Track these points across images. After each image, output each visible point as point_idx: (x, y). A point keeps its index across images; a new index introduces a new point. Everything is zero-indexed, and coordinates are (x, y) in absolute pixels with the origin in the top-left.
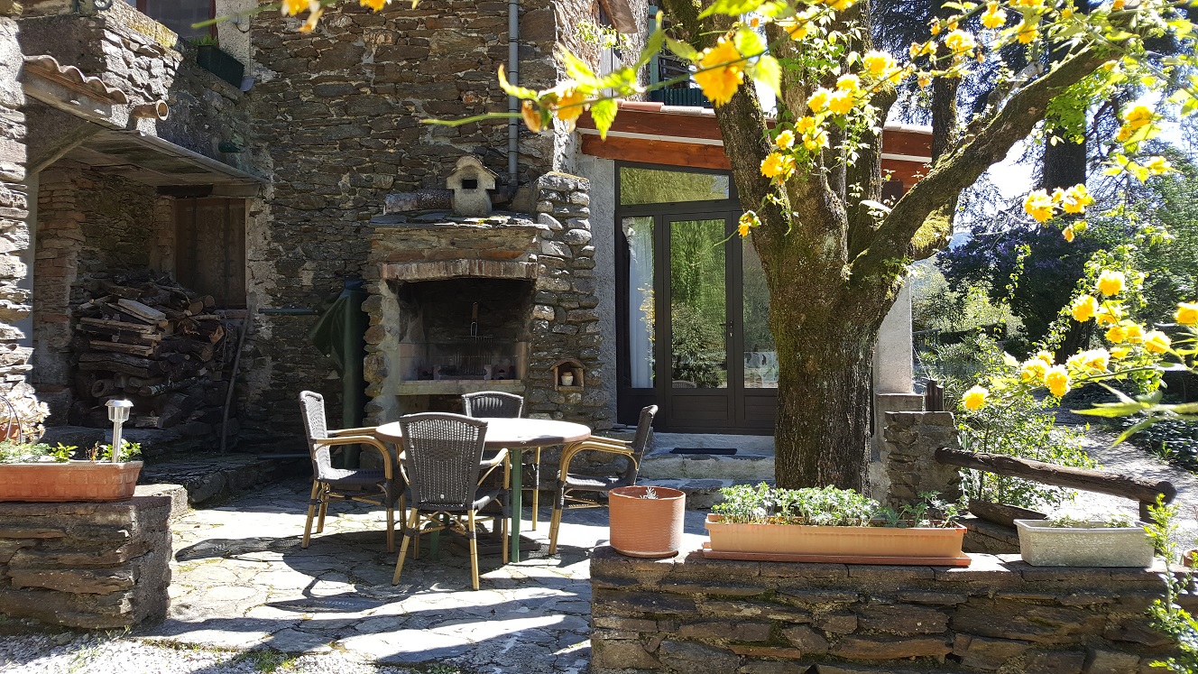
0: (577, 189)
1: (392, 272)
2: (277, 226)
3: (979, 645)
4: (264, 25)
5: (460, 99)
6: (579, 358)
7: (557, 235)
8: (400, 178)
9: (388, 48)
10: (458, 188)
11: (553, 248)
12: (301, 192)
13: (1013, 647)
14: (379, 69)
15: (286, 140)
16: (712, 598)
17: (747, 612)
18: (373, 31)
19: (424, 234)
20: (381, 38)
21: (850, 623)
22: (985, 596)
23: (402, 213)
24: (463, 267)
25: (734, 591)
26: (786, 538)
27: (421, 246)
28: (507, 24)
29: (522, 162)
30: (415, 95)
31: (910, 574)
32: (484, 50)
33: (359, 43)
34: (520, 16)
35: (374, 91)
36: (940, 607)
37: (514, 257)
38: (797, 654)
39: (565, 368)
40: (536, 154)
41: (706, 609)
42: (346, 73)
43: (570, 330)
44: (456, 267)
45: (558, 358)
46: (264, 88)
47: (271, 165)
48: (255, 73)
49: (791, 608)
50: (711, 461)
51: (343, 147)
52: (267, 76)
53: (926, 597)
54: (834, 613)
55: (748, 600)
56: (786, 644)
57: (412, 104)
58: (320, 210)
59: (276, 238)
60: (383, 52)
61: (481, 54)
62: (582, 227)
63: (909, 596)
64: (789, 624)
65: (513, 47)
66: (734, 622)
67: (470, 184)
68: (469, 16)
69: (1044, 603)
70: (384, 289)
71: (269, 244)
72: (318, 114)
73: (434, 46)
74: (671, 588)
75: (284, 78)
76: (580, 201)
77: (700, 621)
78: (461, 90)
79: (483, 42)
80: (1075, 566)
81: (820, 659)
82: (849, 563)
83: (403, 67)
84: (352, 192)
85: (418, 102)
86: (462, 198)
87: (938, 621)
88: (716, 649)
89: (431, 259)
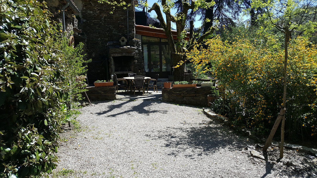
0: (139, 42)
1: (113, 55)
2: (88, 46)
3: (198, 94)
4: (83, 11)
5: (119, 26)
6: (141, 68)
7: (137, 49)
8: (109, 39)
9: (106, 17)
10: (121, 41)
11: (137, 51)
12: (91, 41)
13: (201, 94)
14: (105, 20)
15: (88, 32)
16: (174, 92)
17: (178, 93)
18: (103, 14)
19: (118, 49)
20: (105, 15)
21: (187, 93)
22: (198, 90)
23: (111, 45)
24: (124, 54)
25: (177, 91)
26: (181, 86)
27: (117, 51)
28: (127, 14)
29: (129, 36)
30: (111, 25)
31: (192, 88)
32: (123, 18)
33: (101, 16)
34: (129, 13)
35: (104, 24)
36: (194, 91)
37: (131, 53)
38: (182, 96)
39: (139, 69)
40: (132, 35)
41: (174, 93)
42: (99, 21)
43: (140, 64)
44: (123, 54)
45: (138, 68)
46: (84, 22)
47: (86, 36)
48: (82, 20)
49: (181, 92)
50: (159, 82)
51: (99, 33)
52: (85, 21)
53: (193, 90)
54: (185, 92)
55: (178, 92)
56: (181, 95)
57: (110, 26)
58: (95, 44)
59: (88, 48)
60: (105, 18)
61: (122, 19)
62: (140, 48)
63: (192, 90)
64: (181, 93)
65: (128, 18)
66: (176, 94)
67: (123, 41)
68: (120, 12)
69: (203, 90)
70: (112, 58)
71: (86, 49)
72: (94, 28)
73: (114, 17)
74: (171, 91)
75: (87, 21)
76: (140, 43)
77: (173, 94)
78: (119, 25)
79: (122, 16)
80: (206, 87)
81: (184, 96)
82: (186, 88)
83: (109, 20)
84: (101, 41)
85: (112, 26)
86: (122, 43)
87: (194, 92)
88: (175, 96)
89: (119, 53)
